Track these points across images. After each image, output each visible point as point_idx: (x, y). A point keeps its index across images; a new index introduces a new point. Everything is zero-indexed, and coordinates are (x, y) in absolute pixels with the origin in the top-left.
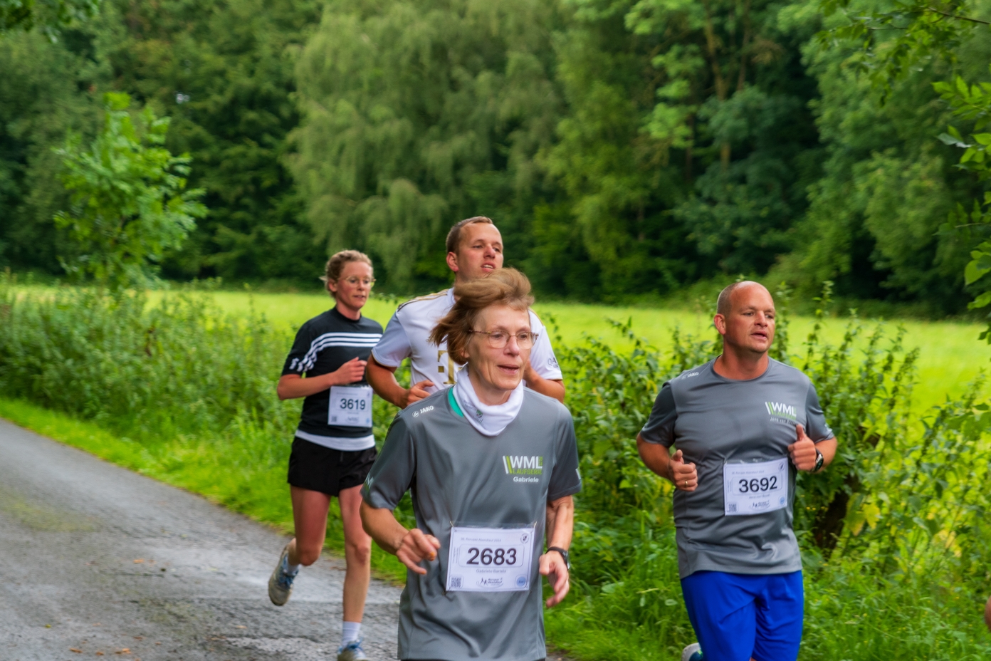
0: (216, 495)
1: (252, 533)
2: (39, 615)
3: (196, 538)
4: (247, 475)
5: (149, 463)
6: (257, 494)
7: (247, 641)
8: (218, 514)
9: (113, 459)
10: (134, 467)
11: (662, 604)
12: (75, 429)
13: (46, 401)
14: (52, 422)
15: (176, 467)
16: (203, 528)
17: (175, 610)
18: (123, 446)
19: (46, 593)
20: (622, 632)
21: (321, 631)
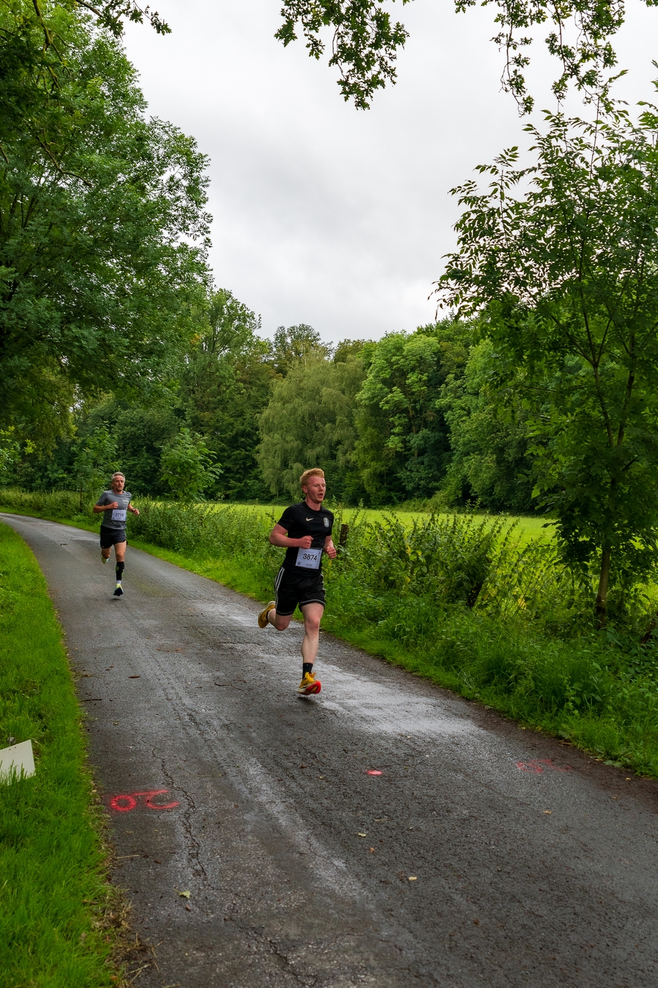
0: (223, 582)
1: (237, 597)
2: (146, 633)
3: (213, 600)
4: (235, 574)
5: (198, 568)
6: (239, 582)
7: (230, 645)
8: (223, 590)
9: (184, 567)
10: (192, 571)
11: (404, 630)
12: (170, 555)
13: (161, 544)
14: (162, 552)
15: (208, 570)
16: (217, 596)
17: (201, 631)
18: (189, 562)
19: (149, 623)
20: (388, 642)
21: (262, 641)
